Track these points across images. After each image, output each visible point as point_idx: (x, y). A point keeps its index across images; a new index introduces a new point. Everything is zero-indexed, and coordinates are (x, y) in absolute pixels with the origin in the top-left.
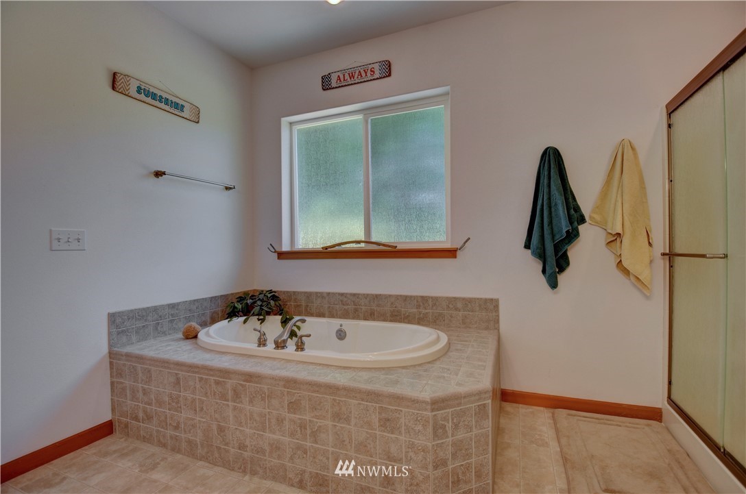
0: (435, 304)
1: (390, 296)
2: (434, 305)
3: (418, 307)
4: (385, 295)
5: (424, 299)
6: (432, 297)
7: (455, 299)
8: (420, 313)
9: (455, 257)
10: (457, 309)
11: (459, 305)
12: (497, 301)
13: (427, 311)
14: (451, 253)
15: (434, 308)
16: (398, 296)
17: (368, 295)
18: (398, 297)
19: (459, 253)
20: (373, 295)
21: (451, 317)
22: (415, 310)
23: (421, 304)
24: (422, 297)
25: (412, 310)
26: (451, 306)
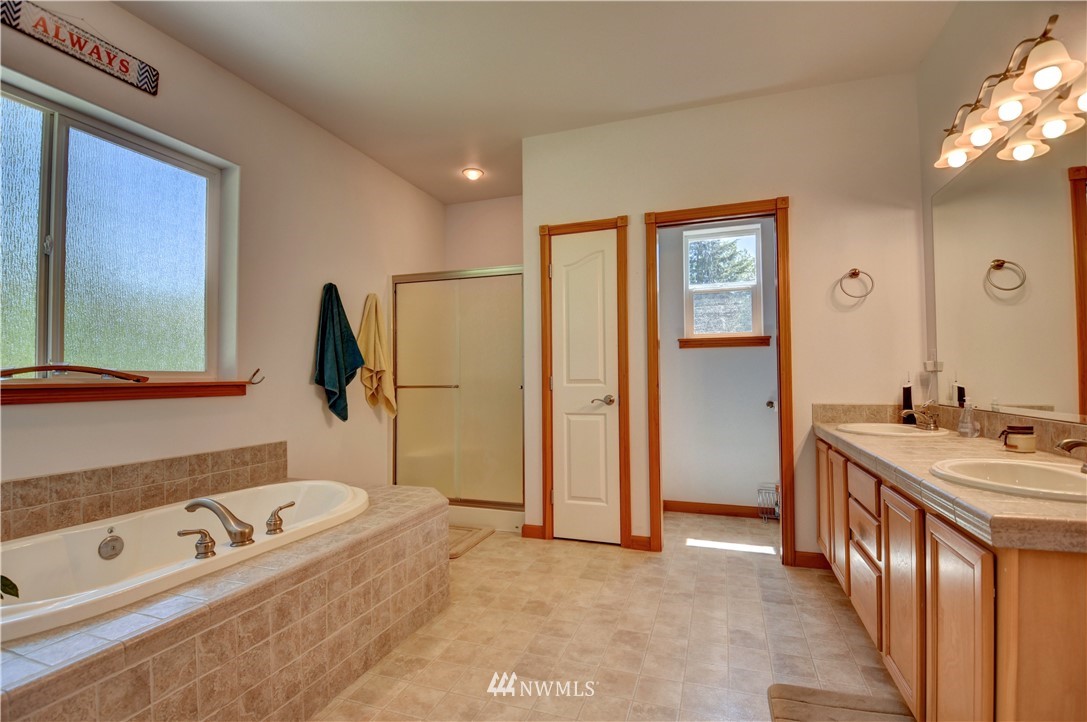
0: (217, 462)
1: (142, 464)
2: (215, 464)
3: (192, 472)
4: (132, 465)
5: (201, 459)
6: (212, 454)
7: (243, 450)
8: (194, 481)
9: (243, 393)
10: (245, 463)
11: (248, 457)
12: (285, 443)
13: (204, 476)
14: (238, 389)
15: (216, 468)
16: (157, 462)
17: (94, 472)
18: (156, 464)
19: (249, 388)
20: (106, 469)
21: (238, 475)
22: (186, 479)
23: (196, 467)
24: (198, 456)
25: (181, 481)
26: (238, 461)
